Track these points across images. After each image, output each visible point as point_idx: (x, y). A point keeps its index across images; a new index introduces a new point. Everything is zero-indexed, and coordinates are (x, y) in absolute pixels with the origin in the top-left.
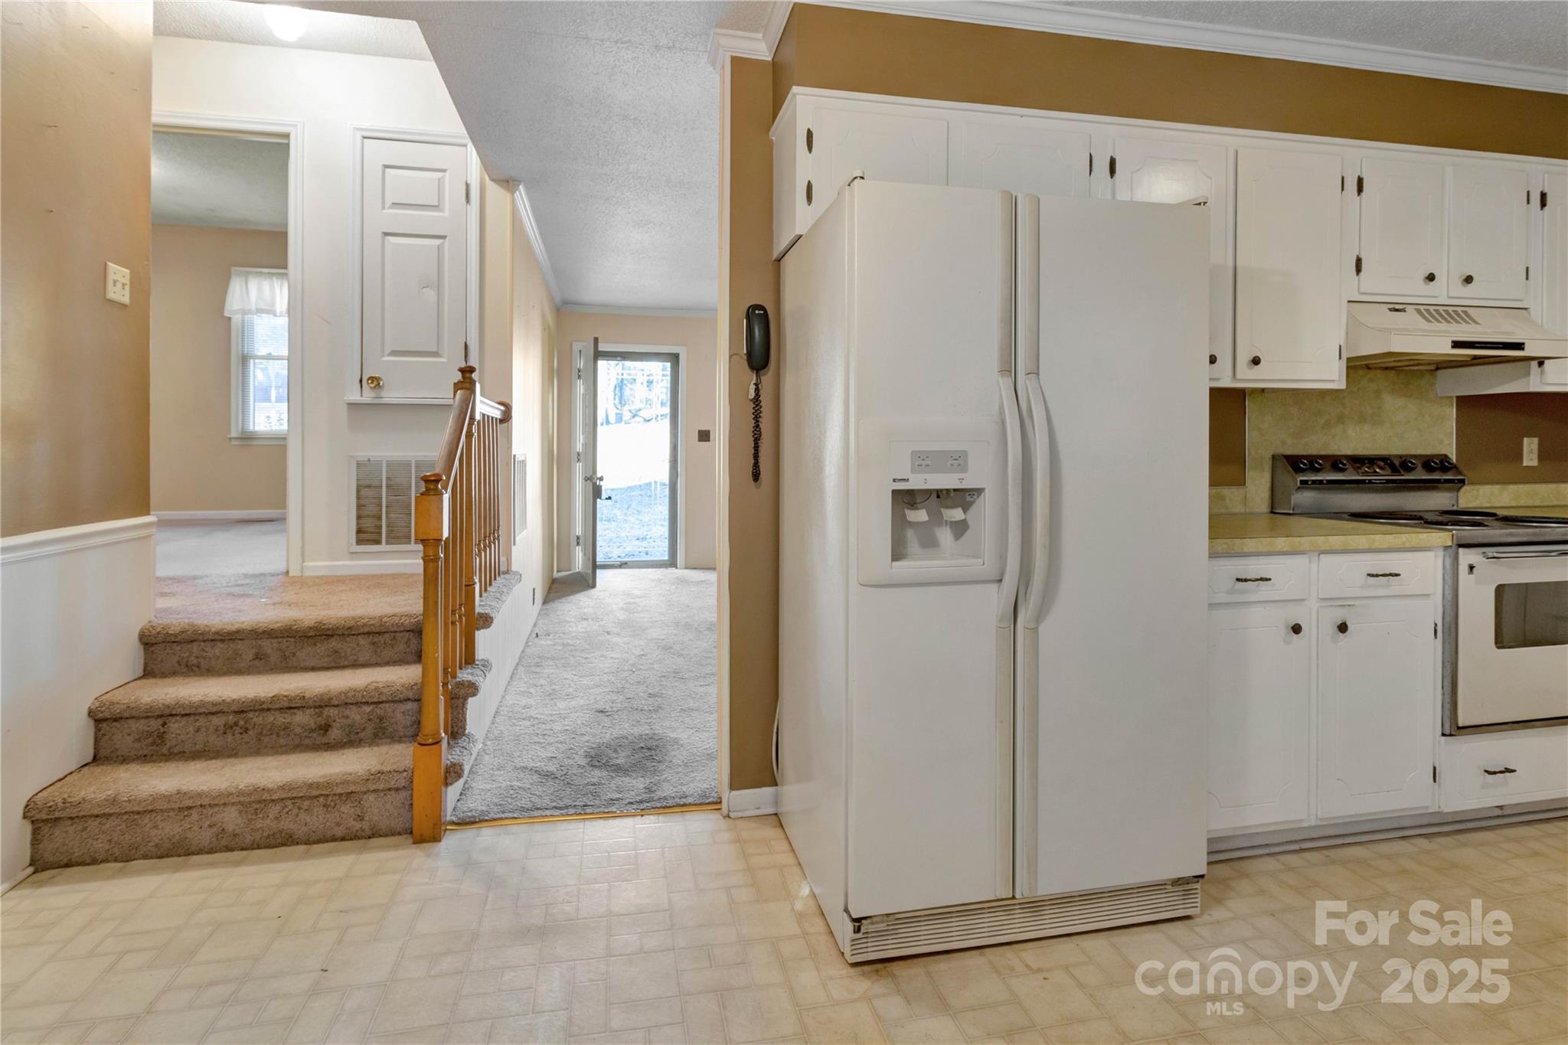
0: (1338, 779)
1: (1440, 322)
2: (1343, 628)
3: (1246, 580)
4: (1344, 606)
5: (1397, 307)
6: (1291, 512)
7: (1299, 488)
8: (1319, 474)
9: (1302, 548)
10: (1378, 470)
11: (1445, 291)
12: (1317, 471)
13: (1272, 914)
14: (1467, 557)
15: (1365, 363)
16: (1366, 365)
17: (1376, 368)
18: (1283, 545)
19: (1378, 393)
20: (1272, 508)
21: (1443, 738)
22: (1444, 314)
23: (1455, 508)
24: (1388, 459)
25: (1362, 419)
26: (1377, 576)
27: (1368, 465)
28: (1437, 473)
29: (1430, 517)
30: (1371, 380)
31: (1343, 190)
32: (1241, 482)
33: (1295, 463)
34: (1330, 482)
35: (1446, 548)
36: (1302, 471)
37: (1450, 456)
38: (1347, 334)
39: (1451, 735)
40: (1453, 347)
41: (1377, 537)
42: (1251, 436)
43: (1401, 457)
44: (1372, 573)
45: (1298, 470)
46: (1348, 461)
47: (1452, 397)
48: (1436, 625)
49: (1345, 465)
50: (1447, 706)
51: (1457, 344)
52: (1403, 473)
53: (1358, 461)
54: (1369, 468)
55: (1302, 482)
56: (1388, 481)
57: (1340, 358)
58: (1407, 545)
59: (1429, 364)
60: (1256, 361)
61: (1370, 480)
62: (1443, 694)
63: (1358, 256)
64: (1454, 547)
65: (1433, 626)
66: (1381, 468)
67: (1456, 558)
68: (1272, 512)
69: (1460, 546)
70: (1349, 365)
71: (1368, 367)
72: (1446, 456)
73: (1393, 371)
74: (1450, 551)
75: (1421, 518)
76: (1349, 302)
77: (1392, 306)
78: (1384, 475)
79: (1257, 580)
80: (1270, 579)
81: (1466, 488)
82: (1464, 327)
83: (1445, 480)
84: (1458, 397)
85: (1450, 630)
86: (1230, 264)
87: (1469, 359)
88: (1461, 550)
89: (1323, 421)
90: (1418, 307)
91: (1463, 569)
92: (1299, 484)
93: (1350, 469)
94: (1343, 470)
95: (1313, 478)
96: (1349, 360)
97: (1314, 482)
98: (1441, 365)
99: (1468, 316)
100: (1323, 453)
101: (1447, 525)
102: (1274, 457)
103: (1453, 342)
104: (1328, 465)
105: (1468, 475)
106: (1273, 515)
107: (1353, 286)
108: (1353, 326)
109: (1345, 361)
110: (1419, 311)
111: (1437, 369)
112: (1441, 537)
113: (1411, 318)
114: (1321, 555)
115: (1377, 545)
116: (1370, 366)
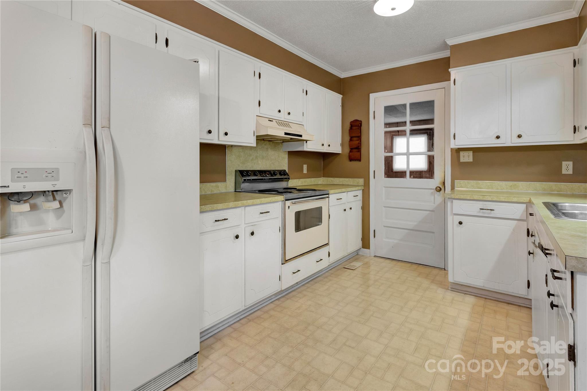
0: (252, 290)
1: (282, 126)
2: (252, 234)
3: (218, 221)
4: (253, 225)
5: (271, 120)
6: (241, 191)
7: (243, 182)
8: (250, 177)
9: (239, 206)
10: (267, 175)
11: (283, 117)
12: (249, 176)
13: (226, 355)
14: (288, 203)
15: (263, 138)
16: (263, 139)
17: (266, 141)
18: (232, 205)
19: (267, 149)
20: (235, 190)
21: (282, 265)
22: (283, 124)
23: (287, 187)
24: (270, 171)
25: (263, 158)
26: (263, 213)
27: (264, 173)
28: (283, 176)
29: (280, 191)
30: (265, 145)
31: (254, 76)
32: (225, 181)
33: (242, 173)
34: (253, 179)
35: (282, 201)
36: (245, 176)
37: (286, 170)
38: (256, 127)
39: (284, 264)
40: (285, 134)
41: (263, 199)
42: (228, 163)
43: (273, 170)
44: (262, 212)
45: (243, 176)
46: (258, 172)
47: (286, 151)
48: (280, 227)
49: (257, 173)
50: (283, 254)
51: (286, 134)
52: (274, 176)
53: (262, 172)
54: (264, 174)
55: (244, 180)
56: (270, 179)
57: (254, 136)
58: (272, 201)
59: (280, 140)
60: (226, 134)
61: (265, 179)
62: (282, 250)
63: (259, 100)
64: (285, 201)
65: (279, 228)
66: (268, 175)
67: (285, 204)
68: (235, 191)
69: (286, 200)
70: (257, 139)
71: (263, 140)
72: (285, 170)
73: (271, 142)
74: (283, 202)
75: (277, 191)
76: (257, 116)
77: (269, 119)
78: (269, 177)
79: (223, 220)
80: (227, 219)
81: (290, 181)
82: (288, 128)
83: (285, 178)
84: (288, 151)
85: (283, 229)
86: (217, 95)
87: (289, 139)
88: (286, 201)
89: (251, 158)
90: (276, 120)
91: (287, 207)
92: (243, 181)
93: (259, 175)
94: (257, 175)
95: (248, 178)
96: (257, 136)
97: (248, 180)
98: (284, 141)
99: (289, 125)
100: (251, 169)
101: (283, 193)
102: (236, 171)
103: (285, 133)
104: (252, 174)
105: (291, 176)
106: (236, 192)
107: (257, 111)
108: (258, 125)
109: (256, 136)
110: (276, 122)
111: (283, 142)
112: (281, 198)
113: (274, 123)
114: (246, 208)
115: (263, 202)
116: (264, 139)
